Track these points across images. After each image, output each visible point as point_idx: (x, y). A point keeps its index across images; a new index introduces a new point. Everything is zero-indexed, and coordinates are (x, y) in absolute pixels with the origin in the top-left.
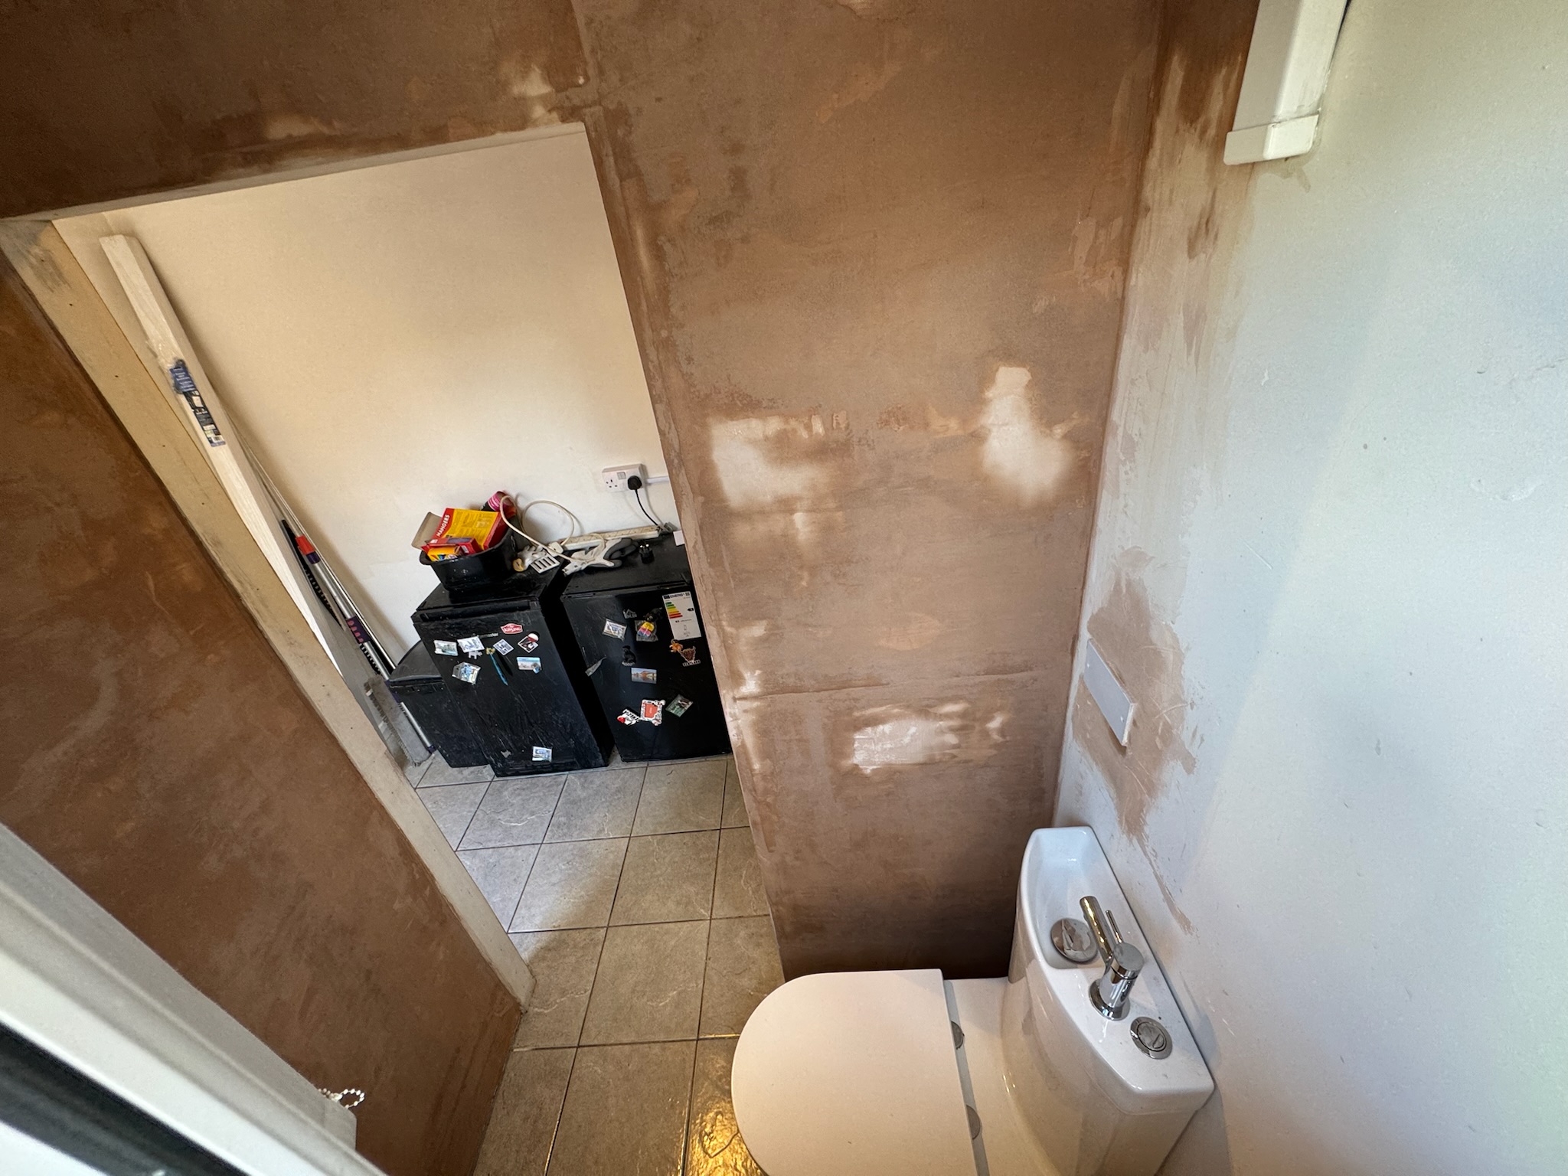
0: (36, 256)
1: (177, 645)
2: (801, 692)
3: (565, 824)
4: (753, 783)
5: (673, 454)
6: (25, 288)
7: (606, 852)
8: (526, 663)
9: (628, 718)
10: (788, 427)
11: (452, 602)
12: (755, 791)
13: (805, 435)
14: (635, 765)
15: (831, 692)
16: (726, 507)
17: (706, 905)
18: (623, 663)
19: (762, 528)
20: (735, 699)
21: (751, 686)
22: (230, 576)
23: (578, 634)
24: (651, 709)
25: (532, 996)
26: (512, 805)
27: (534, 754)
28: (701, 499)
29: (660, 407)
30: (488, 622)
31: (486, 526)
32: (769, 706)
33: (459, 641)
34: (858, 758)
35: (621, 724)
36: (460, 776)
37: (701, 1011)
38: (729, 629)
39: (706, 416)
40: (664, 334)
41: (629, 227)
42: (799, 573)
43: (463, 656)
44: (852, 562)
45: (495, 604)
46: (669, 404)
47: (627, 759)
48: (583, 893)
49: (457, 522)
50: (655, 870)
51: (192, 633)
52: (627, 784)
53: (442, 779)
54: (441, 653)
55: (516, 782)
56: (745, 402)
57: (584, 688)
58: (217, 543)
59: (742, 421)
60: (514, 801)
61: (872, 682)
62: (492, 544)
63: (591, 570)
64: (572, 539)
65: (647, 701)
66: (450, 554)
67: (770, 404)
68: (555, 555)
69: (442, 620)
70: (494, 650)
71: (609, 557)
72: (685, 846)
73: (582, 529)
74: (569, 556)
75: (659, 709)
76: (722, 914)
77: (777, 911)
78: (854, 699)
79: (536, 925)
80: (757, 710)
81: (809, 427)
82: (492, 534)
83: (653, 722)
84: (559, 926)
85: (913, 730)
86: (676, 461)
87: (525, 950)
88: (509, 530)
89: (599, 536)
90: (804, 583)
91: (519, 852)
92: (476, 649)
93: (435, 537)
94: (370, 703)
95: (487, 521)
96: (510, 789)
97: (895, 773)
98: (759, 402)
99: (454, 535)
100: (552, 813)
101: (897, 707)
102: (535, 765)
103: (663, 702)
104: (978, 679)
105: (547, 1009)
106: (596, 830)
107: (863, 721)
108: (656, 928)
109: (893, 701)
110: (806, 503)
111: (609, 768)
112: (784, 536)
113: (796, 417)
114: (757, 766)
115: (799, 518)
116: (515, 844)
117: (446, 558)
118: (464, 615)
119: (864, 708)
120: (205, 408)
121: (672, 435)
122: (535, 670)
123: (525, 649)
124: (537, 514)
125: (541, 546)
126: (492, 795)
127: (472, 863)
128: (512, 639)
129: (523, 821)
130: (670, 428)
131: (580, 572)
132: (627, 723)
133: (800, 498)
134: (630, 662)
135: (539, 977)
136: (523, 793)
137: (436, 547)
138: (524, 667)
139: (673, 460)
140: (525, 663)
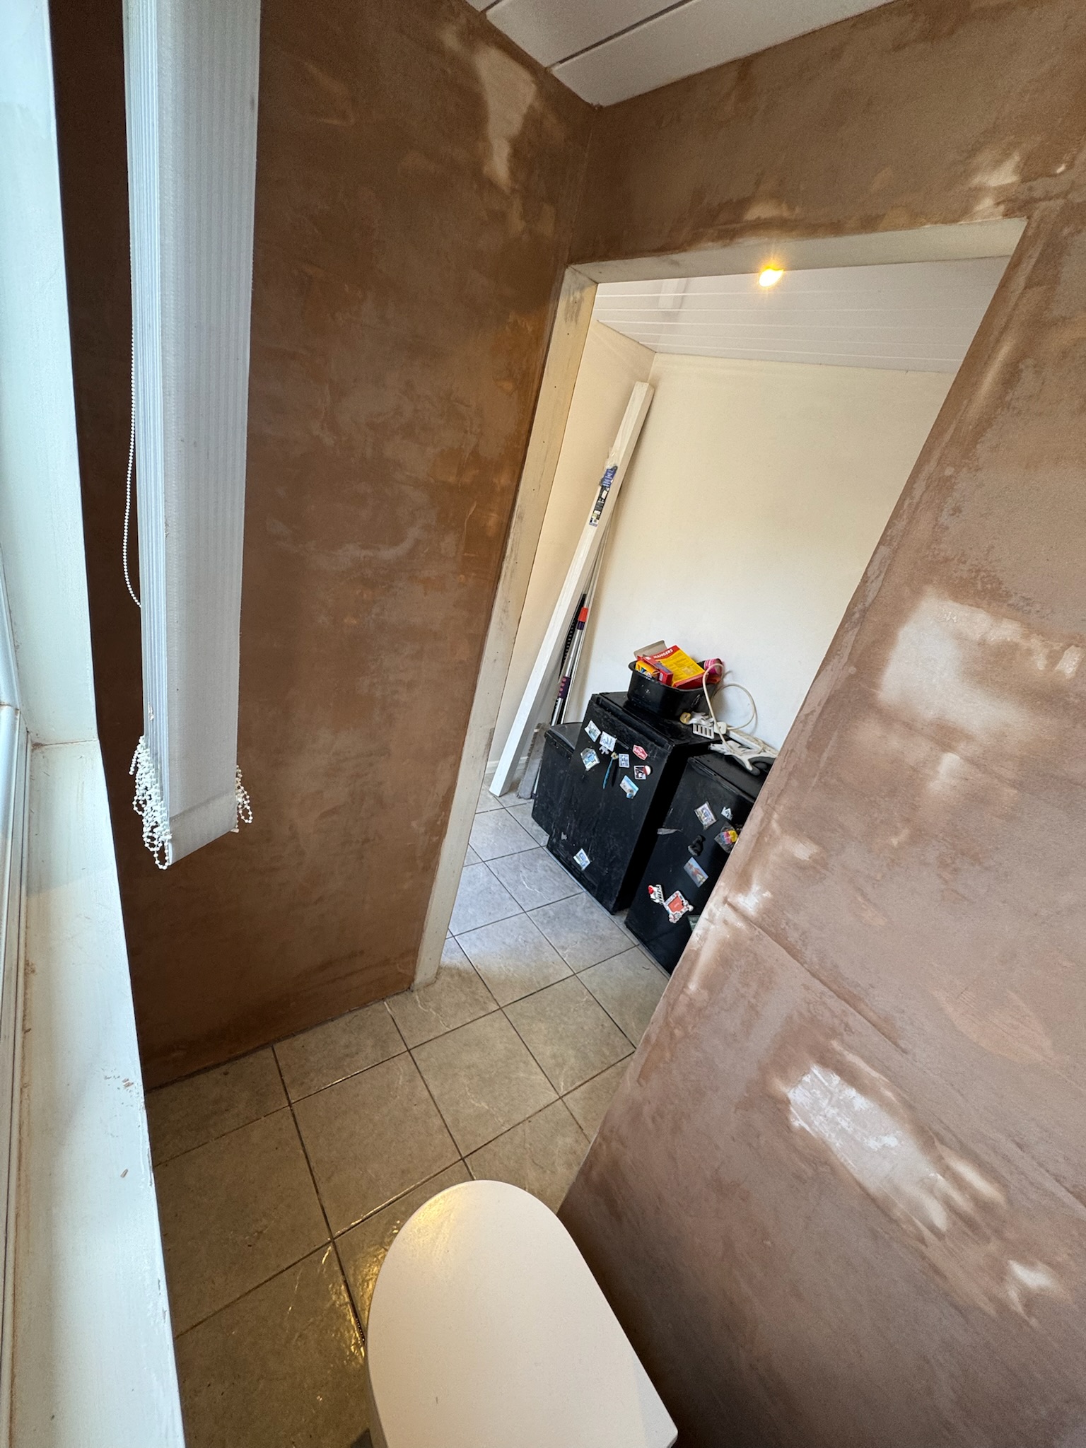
0: (575, 298)
1: (454, 554)
2: (794, 956)
3: (549, 917)
4: (676, 1001)
5: (860, 606)
6: (556, 311)
7: (551, 963)
8: (628, 786)
9: (656, 893)
10: (1024, 644)
11: (624, 706)
12: (672, 1009)
13: (1040, 663)
14: (630, 935)
15: (826, 990)
16: (873, 695)
17: (569, 1085)
18: (689, 847)
19: (895, 743)
20: (725, 901)
21: (751, 902)
22: (510, 541)
23: (677, 795)
24: (678, 904)
25: (424, 987)
26: (535, 872)
27: (578, 854)
28: (852, 670)
29: (884, 550)
30: (630, 735)
31: (689, 674)
32: (752, 939)
33: (604, 733)
34: (797, 1095)
35: (648, 893)
36: (530, 826)
37: (485, 1145)
38: (774, 825)
39: (929, 582)
40: (949, 471)
41: (998, 341)
42: (899, 825)
43: (596, 746)
44: (980, 864)
45: (645, 726)
46: (895, 552)
47: (628, 925)
48: (512, 969)
49: (673, 659)
50: (565, 1015)
51: (466, 554)
52: (611, 941)
53: (521, 817)
54: (588, 732)
55: (552, 862)
56: (989, 586)
57: (648, 837)
58: (520, 517)
59: (966, 608)
60: (539, 871)
61: (885, 1028)
62: (680, 687)
63: (731, 760)
64: (737, 731)
65: (680, 894)
66: (649, 673)
67: (1021, 604)
68: (717, 732)
69: (606, 711)
70: (617, 757)
71: (753, 762)
72: (600, 1027)
73: (753, 732)
74: (726, 740)
75: (684, 910)
76: (571, 1105)
77: (600, 1144)
78: (847, 1025)
79: (470, 952)
80: (736, 931)
81: (1054, 658)
82: (687, 681)
83: (671, 916)
84: (479, 969)
85: (891, 1141)
86: (857, 615)
87: (451, 958)
88: (701, 689)
89: (762, 744)
90: (895, 841)
91: (510, 902)
92: (607, 747)
93: (652, 657)
94: (531, 737)
95: (693, 671)
96: (545, 862)
97: (826, 1163)
98: (1008, 595)
99: (664, 664)
100: (550, 902)
101: (893, 1091)
102: (573, 863)
103: (691, 908)
104: (1050, 1184)
105: (422, 1005)
106: (562, 944)
107: (838, 1061)
108: (524, 1051)
109: (895, 1081)
110: (973, 750)
111: (612, 917)
112: (914, 770)
113: (1044, 634)
114: (693, 987)
115: (950, 761)
116: (513, 895)
117: (644, 673)
118: (621, 719)
119: (850, 1048)
120: (605, 500)
121: (874, 587)
122: (628, 795)
123: (636, 774)
124: (731, 695)
125: (713, 719)
126: (533, 854)
127: (483, 878)
128: (634, 759)
129: (531, 888)
130: (877, 577)
131: (722, 755)
132: (652, 896)
133: (969, 738)
134: (695, 851)
135: (439, 983)
136: (549, 872)
137: (646, 662)
138: (624, 786)
139: (854, 614)
140: (626, 784)
